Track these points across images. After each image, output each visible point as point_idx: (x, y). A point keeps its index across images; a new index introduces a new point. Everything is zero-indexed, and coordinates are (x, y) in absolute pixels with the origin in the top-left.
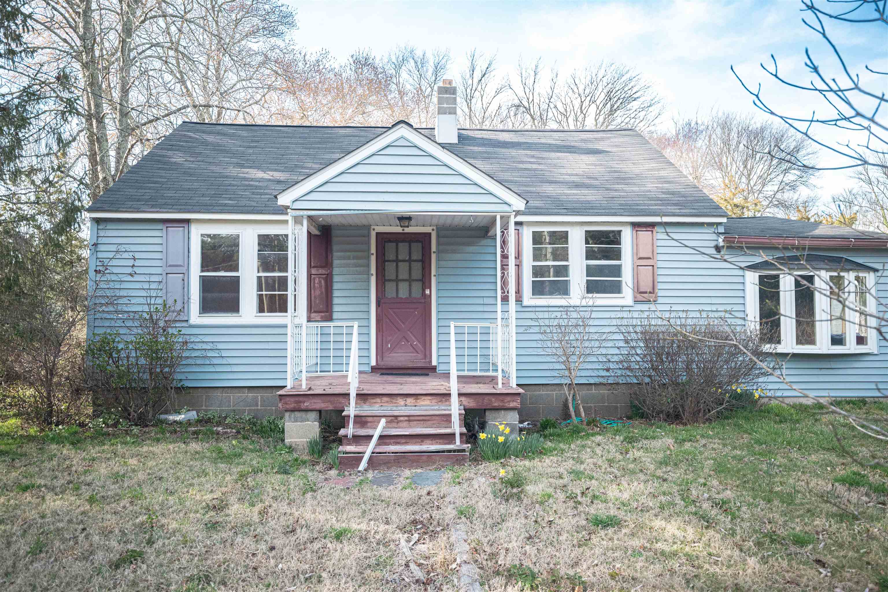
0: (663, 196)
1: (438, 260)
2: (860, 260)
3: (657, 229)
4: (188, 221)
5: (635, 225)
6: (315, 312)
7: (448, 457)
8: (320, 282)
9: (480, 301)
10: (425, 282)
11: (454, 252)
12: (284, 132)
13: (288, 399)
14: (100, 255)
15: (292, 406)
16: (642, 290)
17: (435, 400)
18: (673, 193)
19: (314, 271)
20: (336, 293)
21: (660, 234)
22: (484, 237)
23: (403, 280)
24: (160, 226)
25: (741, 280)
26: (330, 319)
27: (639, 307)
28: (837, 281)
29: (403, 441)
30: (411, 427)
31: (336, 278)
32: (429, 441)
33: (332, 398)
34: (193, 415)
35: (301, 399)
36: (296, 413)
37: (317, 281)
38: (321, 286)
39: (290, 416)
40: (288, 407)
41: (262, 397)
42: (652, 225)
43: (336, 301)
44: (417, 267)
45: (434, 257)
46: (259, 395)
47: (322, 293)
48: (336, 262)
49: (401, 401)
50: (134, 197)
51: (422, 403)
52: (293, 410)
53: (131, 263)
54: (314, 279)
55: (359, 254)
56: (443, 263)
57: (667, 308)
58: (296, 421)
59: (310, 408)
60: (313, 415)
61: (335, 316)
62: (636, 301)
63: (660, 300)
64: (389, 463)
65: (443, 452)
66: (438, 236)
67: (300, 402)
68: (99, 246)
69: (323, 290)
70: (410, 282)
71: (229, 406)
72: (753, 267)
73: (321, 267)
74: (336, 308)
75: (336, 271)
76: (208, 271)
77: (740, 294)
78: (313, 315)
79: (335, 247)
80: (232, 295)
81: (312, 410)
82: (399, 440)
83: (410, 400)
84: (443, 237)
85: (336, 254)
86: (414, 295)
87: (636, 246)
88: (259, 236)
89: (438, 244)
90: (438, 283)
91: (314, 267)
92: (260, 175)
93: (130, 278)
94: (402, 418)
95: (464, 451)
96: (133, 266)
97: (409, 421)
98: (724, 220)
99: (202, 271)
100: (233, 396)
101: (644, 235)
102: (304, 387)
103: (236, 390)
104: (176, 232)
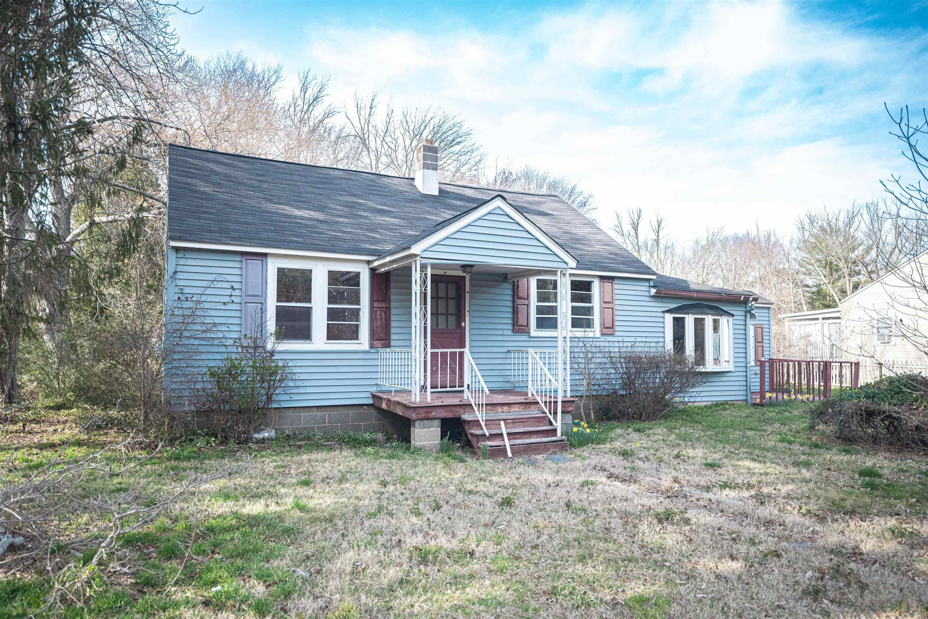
0: (611, 256)
1: (471, 298)
2: (725, 308)
3: (616, 281)
4: (265, 255)
5: (602, 278)
6: (377, 340)
7: (557, 446)
8: (381, 314)
9: (501, 332)
10: (460, 317)
11: (482, 292)
12: (279, 168)
13: (420, 410)
14: (179, 283)
15: (423, 415)
16: (606, 326)
17: (522, 407)
18: (615, 254)
19: (376, 304)
20: (393, 324)
21: (618, 285)
22: (504, 282)
23: (441, 314)
24: (239, 258)
25: (662, 320)
26: (388, 346)
27: (603, 338)
28: (716, 322)
29: (518, 436)
30: (514, 427)
31: (393, 311)
32: (535, 436)
33: (452, 409)
34: (273, 433)
35: (430, 410)
36: (424, 421)
37: (378, 313)
38: (382, 318)
39: (419, 424)
40: (420, 416)
41: (329, 415)
42: (612, 278)
43: (393, 330)
44: (452, 304)
45: (467, 295)
46: (326, 414)
47: (382, 324)
48: (393, 297)
49: (499, 409)
50: (202, 228)
51: (514, 410)
52: (422, 419)
53: (229, 292)
54: (376, 311)
55: (403, 291)
56: (474, 301)
57: (620, 339)
58: (424, 428)
59: (436, 416)
60: (437, 423)
61: (393, 343)
62: (602, 334)
63: (617, 334)
64: (520, 452)
65: (552, 442)
66: (471, 280)
67: (429, 412)
68: (178, 273)
69: (384, 321)
70: (447, 317)
71: (300, 424)
72: (669, 311)
73: (382, 301)
74: (393, 337)
75: (393, 305)
76: (282, 301)
77: (661, 330)
78: (375, 342)
79: (392, 285)
80: (304, 324)
81: (436, 419)
82: (515, 437)
83: (505, 408)
84: (475, 280)
85: (392, 291)
86: (450, 327)
87: (602, 293)
88: (329, 272)
89: (471, 285)
90: (471, 317)
91: (376, 301)
92: (297, 213)
93: (223, 307)
94: (509, 421)
95: (563, 440)
96: (231, 296)
97: (514, 423)
98: (654, 277)
99: (278, 301)
100: (303, 415)
101: (607, 285)
102: (429, 400)
103: (307, 410)
104: (254, 264)
